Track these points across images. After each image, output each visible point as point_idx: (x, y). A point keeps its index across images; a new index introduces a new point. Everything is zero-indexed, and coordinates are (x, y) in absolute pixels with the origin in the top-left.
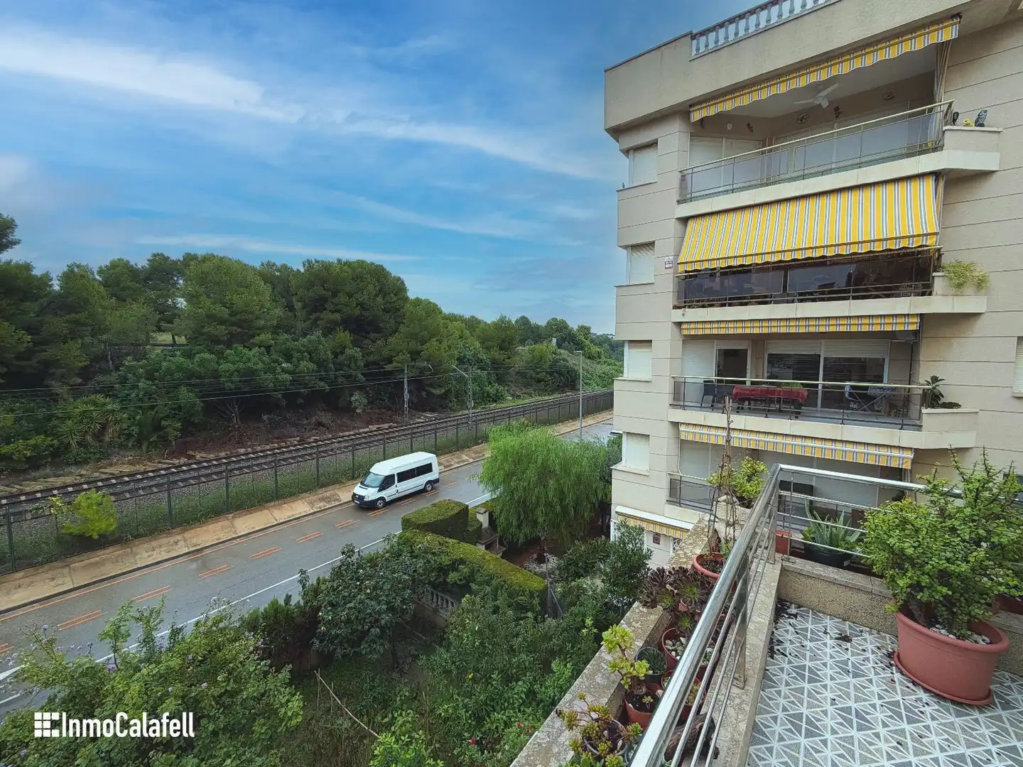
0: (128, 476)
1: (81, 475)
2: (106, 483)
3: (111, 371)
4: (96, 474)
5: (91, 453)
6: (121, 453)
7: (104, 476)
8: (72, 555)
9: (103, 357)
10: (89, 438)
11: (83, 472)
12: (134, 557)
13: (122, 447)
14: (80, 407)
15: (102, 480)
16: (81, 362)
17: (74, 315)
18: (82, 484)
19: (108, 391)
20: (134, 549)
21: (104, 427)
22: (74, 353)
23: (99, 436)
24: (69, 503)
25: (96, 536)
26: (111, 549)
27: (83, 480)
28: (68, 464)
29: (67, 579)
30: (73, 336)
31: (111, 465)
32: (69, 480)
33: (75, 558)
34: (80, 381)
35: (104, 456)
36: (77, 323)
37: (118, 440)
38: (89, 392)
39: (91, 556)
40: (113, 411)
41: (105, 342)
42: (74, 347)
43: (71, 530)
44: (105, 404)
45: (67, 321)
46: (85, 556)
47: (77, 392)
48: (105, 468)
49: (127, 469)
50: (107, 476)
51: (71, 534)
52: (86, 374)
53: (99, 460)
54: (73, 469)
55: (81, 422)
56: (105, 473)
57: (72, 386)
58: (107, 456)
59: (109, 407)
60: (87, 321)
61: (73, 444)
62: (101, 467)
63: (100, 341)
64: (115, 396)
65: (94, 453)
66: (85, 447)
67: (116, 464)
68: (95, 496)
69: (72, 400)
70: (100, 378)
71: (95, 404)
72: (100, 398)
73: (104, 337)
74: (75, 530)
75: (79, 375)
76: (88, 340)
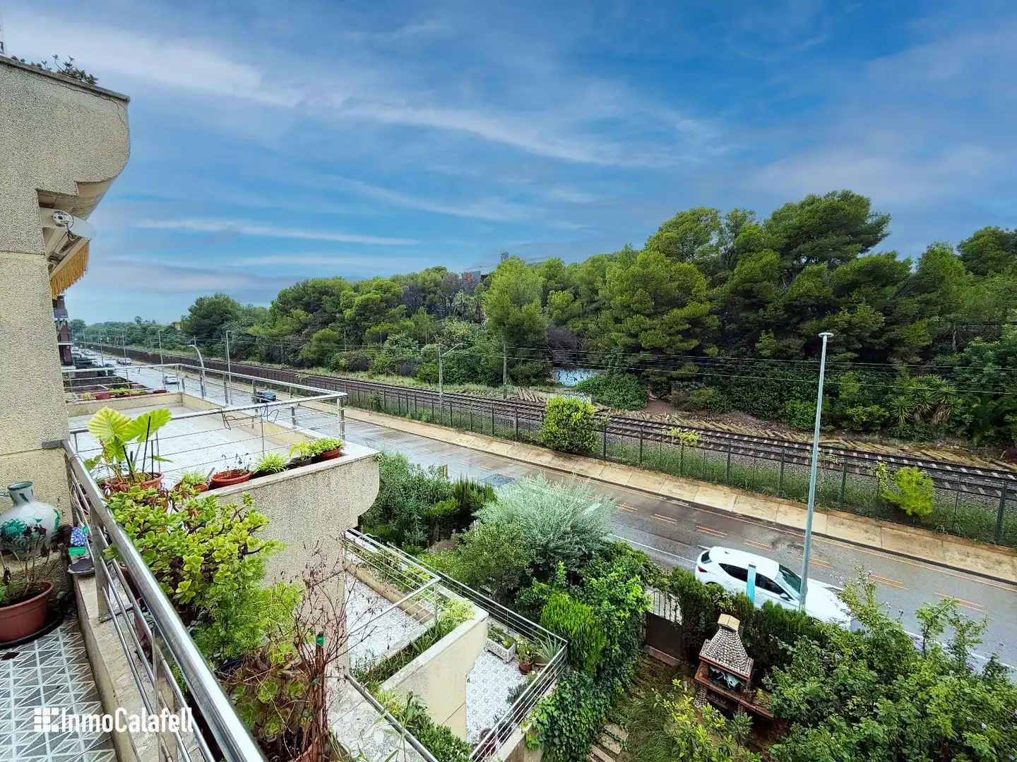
0: (950, 465)
1: (903, 450)
2: (926, 465)
3: (953, 352)
4: (918, 454)
5: (916, 431)
6: (948, 439)
7: (925, 458)
8: (885, 519)
9: (948, 337)
10: (917, 416)
11: (906, 448)
12: (944, 552)
13: (949, 433)
14: (914, 385)
15: (923, 461)
16: (924, 341)
17: (926, 295)
18: (903, 458)
19: (946, 373)
20: (945, 543)
21: (934, 409)
22: (919, 333)
23: (927, 416)
24: (892, 472)
25: (909, 512)
26: (920, 532)
27: (904, 455)
28: (893, 436)
29: (878, 539)
30: (921, 315)
31: (934, 448)
32: (892, 451)
33: (888, 524)
34: (919, 359)
35: (928, 437)
36: (927, 302)
37: (946, 425)
38: (926, 372)
39: (901, 528)
40: (946, 394)
41: (952, 321)
42: (921, 326)
43: (889, 498)
44: (940, 385)
45: (919, 302)
46: (896, 526)
47: (914, 370)
48: (927, 450)
49: (951, 458)
50: (928, 458)
51: (888, 500)
52: (926, 353)
53: (922, 440)
54: (897, 442)
55: (913, 399)
56: (927, 455)
57: (910, 364)
58: (931, 438)
59: (944, 389)
60: (938, 299)
61: (902, 418)
62: (923, 448)
63: (947, 320)
64: (953, 379)
65: (919, 433)
66: (912, 424)
67: (939, 449)
68: (917, 474)
69: (908, 378)
70: (939, 358)
71: (929, 383)
72: (937, 379)
73: (952, 316)
74: (893, 497)
75: (920, 355)
76: (936, 319)
